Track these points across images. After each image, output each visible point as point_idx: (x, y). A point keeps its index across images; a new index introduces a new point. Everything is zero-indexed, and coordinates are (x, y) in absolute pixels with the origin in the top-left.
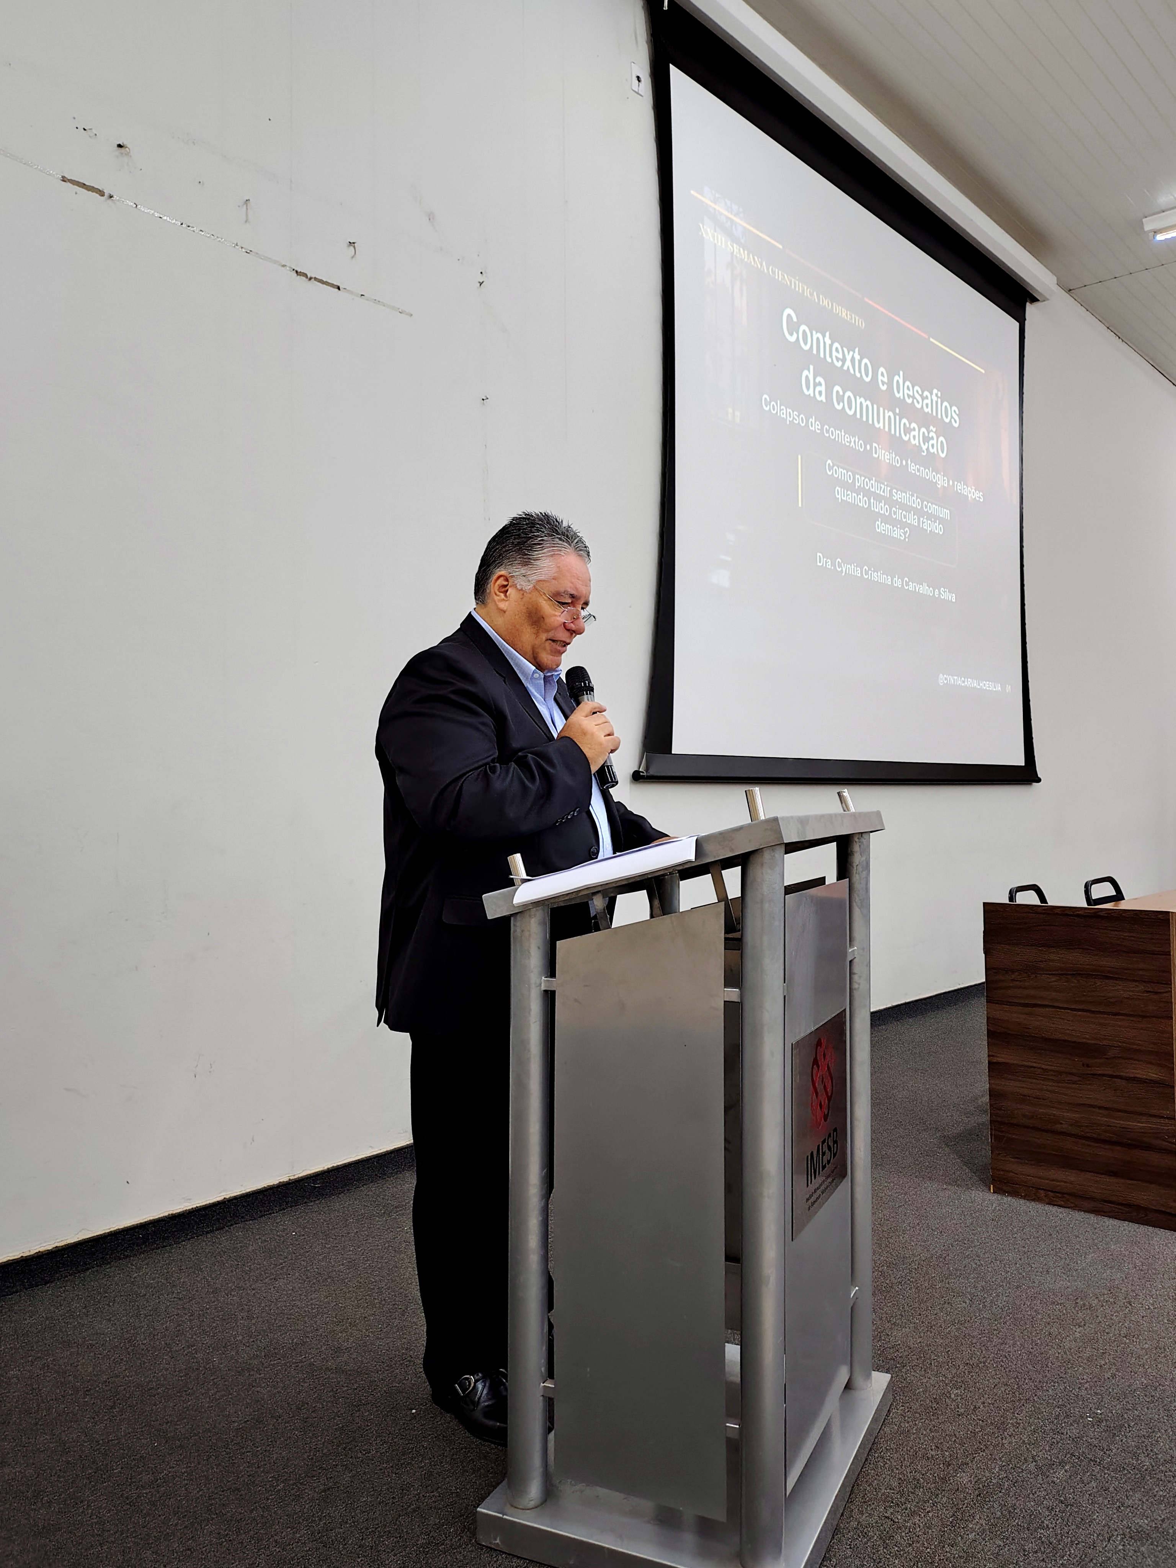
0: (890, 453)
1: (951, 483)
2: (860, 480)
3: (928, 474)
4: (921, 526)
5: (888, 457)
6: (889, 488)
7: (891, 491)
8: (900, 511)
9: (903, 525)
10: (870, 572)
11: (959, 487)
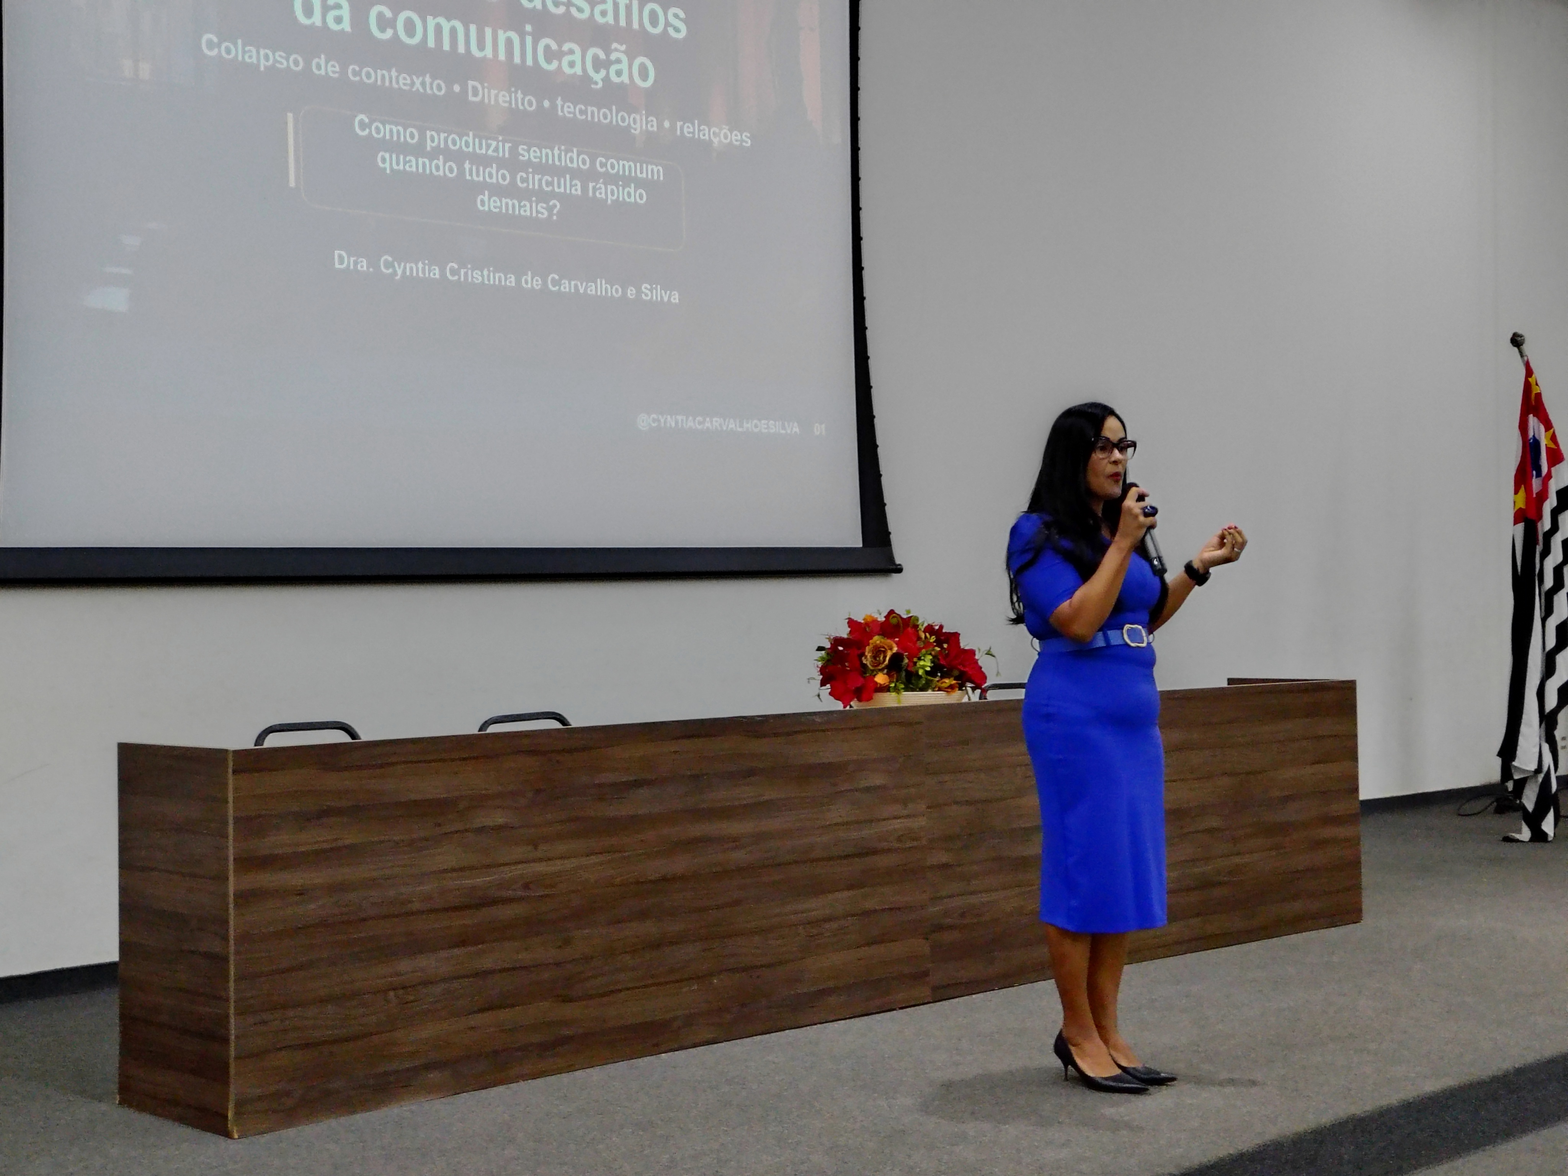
0: (510, 93)
1: (667, 124)
2: (434, 139)
3: (611, 116)
4: (591, 194)
5: (508, 99)
6: (507, 145)
7: (514, 151)
8: (537, 177)
9: (542, 196)
10: (462, 271)
11: (688, 129)
